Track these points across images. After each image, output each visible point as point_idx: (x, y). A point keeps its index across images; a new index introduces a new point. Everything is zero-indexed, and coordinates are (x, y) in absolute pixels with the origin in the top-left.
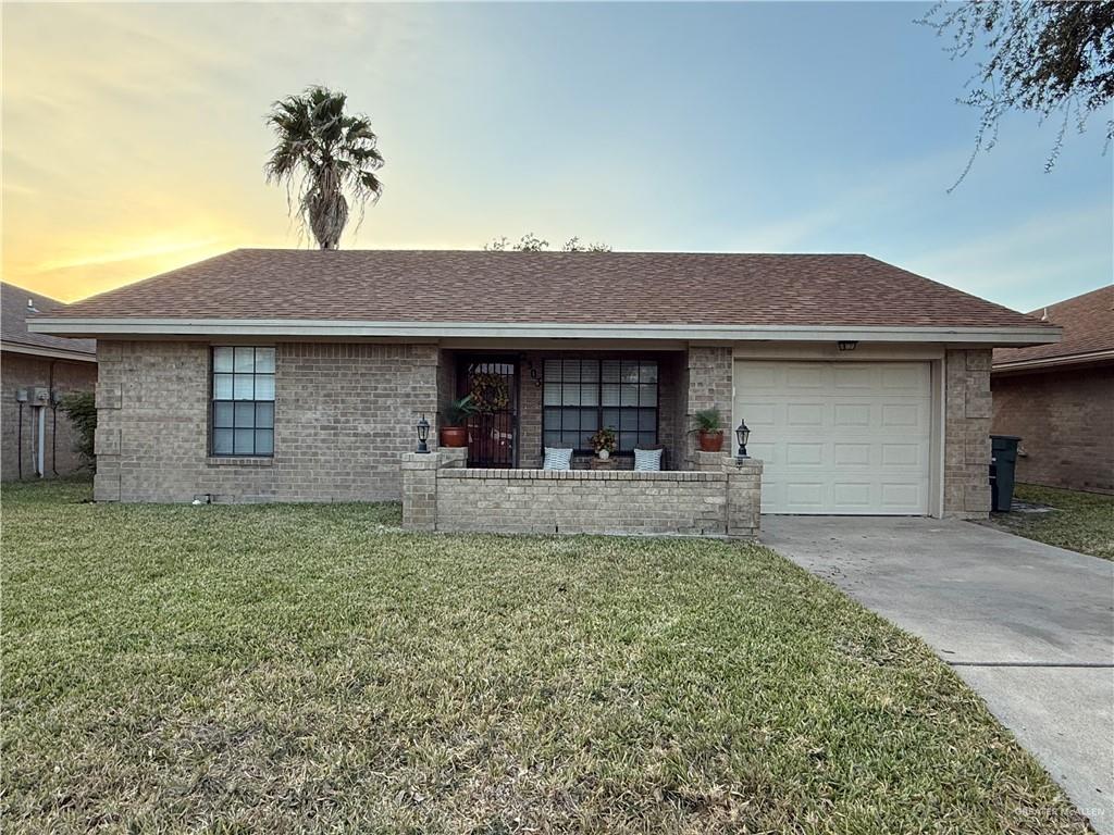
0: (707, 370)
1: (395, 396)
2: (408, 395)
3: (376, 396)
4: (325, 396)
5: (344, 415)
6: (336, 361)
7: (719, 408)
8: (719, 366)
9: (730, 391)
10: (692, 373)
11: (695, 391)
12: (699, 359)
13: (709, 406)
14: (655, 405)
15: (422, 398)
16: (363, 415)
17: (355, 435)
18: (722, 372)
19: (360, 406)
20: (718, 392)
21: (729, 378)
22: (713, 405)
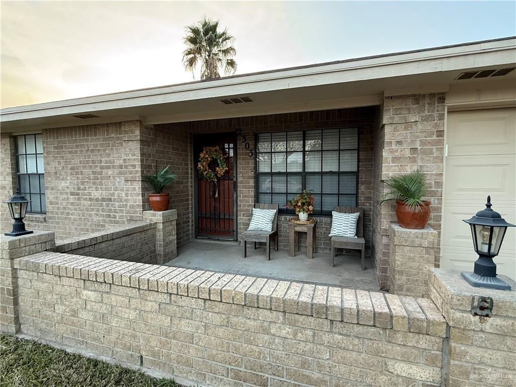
0: (408, 125)
1: (114, 167)
2: (121, 167)
3: (102, 168)
4: (71, 169)
5: (83, 183)
6: (75, 141)
7: (425, 171)
8: (425, 119)
9: (442, 150)
10: (388, 130)
11: (392, 152)
12: (397, 111)
13: (409, 170)
14: (355, 169)
15: (130, 168)
16: (94, 183)
17: (91, 199)
18: (429, 126)
19: (92, 176)
20: (424, 152)
21: (440, 133)
22: (415, 168)
